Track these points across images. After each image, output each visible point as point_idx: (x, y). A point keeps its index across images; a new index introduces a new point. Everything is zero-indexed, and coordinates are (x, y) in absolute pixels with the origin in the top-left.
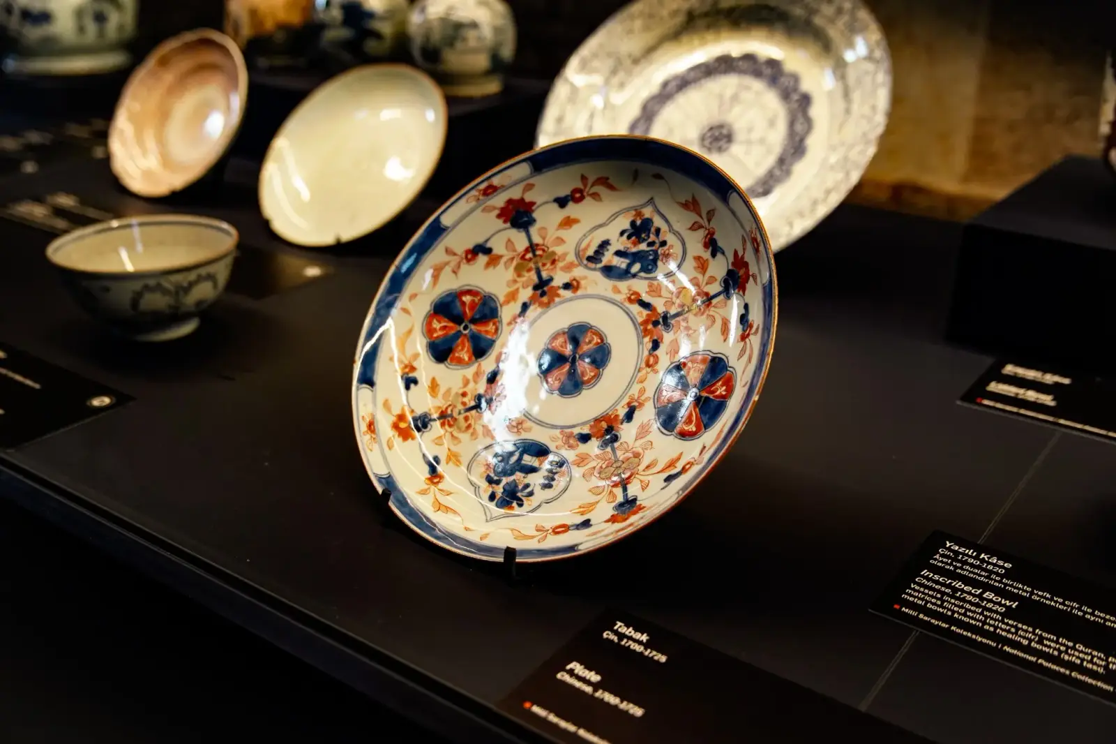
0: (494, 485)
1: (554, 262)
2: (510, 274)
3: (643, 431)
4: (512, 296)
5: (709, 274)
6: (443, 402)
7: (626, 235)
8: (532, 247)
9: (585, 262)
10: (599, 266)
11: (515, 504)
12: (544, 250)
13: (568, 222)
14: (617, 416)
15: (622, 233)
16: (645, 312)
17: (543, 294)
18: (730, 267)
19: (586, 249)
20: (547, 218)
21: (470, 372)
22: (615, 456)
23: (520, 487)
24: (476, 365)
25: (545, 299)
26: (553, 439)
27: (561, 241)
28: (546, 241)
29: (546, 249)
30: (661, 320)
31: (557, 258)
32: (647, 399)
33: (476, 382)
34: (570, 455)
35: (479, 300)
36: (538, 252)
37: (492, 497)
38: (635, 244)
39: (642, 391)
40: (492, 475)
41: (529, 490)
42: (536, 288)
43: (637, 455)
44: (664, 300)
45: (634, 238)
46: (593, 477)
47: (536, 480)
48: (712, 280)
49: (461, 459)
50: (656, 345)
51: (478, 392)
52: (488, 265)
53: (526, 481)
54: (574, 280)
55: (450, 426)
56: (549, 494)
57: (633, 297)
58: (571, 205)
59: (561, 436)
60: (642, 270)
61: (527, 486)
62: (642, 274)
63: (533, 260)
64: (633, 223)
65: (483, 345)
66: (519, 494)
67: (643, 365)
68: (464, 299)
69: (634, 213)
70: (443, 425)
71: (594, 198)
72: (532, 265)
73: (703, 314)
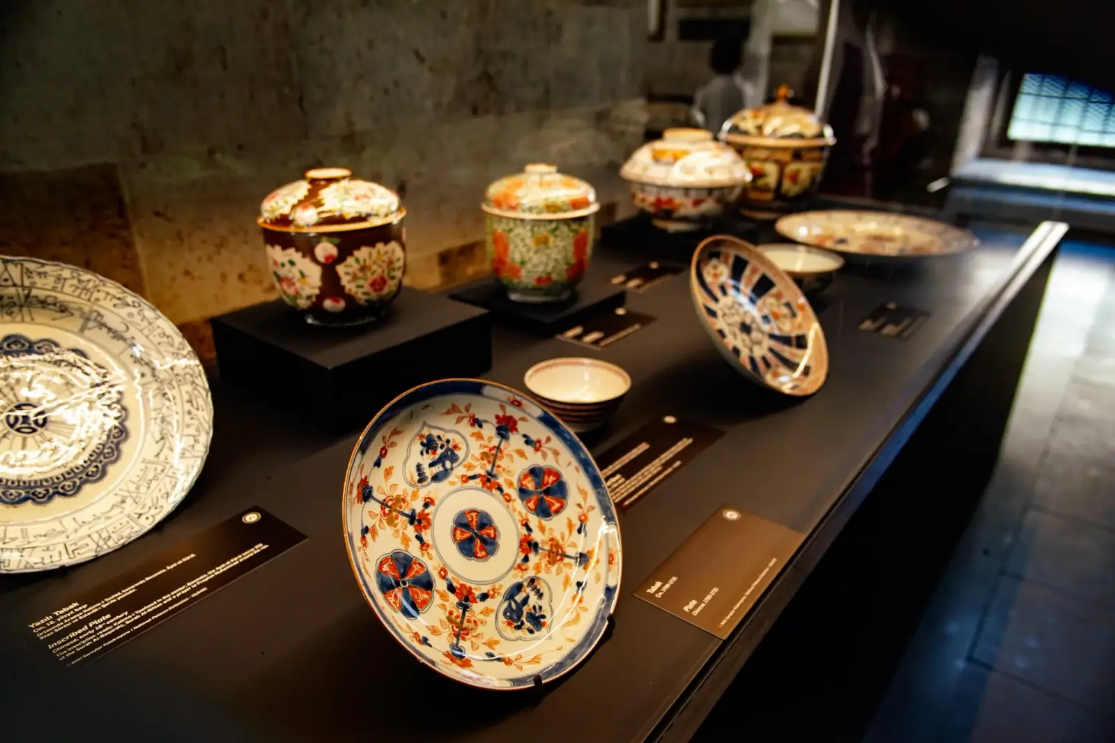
0: (523, 627)
1: (404, 500)
2: (389, 530)
3: (542, 529)
4: (406, 540)
5: (485, 437)
6: (447, 630)
7: (424, 453)
8: (384, 504)
9: (420, 485)
10: (429, 480)
11: (542, 620)
12: (391, 500)
13: (388, 472)
14: (525, 535)
15: (422, 453)
16: (478, 480)
17: (419, 522)
18: (497, 425)
19: (412, 477)
20: (377, 480)
21: (437, 599)
22: (546, 550)
23: (533, 611)
24: (435, 593)
25: (424, 523)
26: (515, 576)
27: (394, 486)
28: (386, 493)
29: (391, 498)
30: (489, 477)
31: (402, 497)
32: (526, 515)
33: (447, 601)
34: (531, 573)
35: (391, 561)
36: (390, 504)
37: (531, 632)
38: (434, 453)
39: (520, 513)
40: (516, 624)
41: (537, 607)
42: (411, 522)
43: (552, 540)
44: (479, 467)
45: (430, 451)
46: (551, 569)
47: (533, 600)
48: (490, 439)
49: (496, 639)
50: (500, 489)
51: (455, 603)
52: (373, 537)
53: (531, 606)
54: (426, 499)
55: (467, 634)
56: (546, 597)
57: (464, 479)
58: (383, 461)
59: (517, 571)
60: (452, 463)
61: (534, 607)
62: (455, 465)
63: (392, 510)
64: (422, 444)
65: (425, 580)
66: (537, 615)
67: (507, 503)
68: (384, 570)
69: (418, 438)
70: (464, 639)
71: (393, 447)
72: (394, 514)
73: (503, 457)
